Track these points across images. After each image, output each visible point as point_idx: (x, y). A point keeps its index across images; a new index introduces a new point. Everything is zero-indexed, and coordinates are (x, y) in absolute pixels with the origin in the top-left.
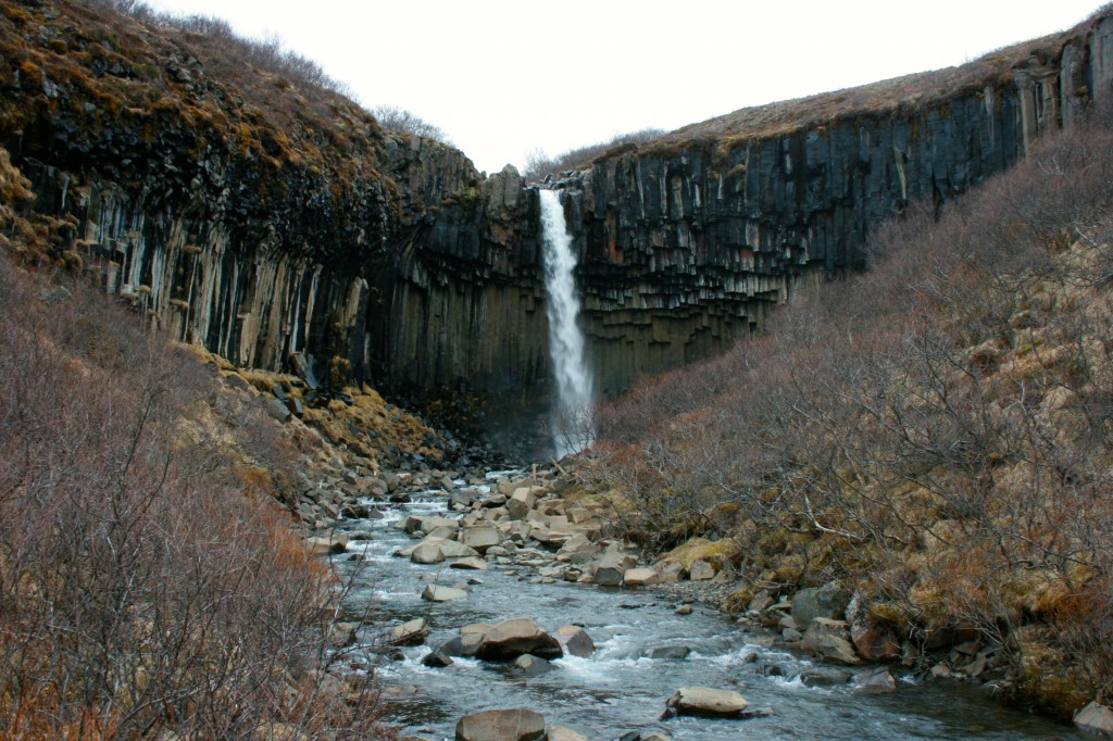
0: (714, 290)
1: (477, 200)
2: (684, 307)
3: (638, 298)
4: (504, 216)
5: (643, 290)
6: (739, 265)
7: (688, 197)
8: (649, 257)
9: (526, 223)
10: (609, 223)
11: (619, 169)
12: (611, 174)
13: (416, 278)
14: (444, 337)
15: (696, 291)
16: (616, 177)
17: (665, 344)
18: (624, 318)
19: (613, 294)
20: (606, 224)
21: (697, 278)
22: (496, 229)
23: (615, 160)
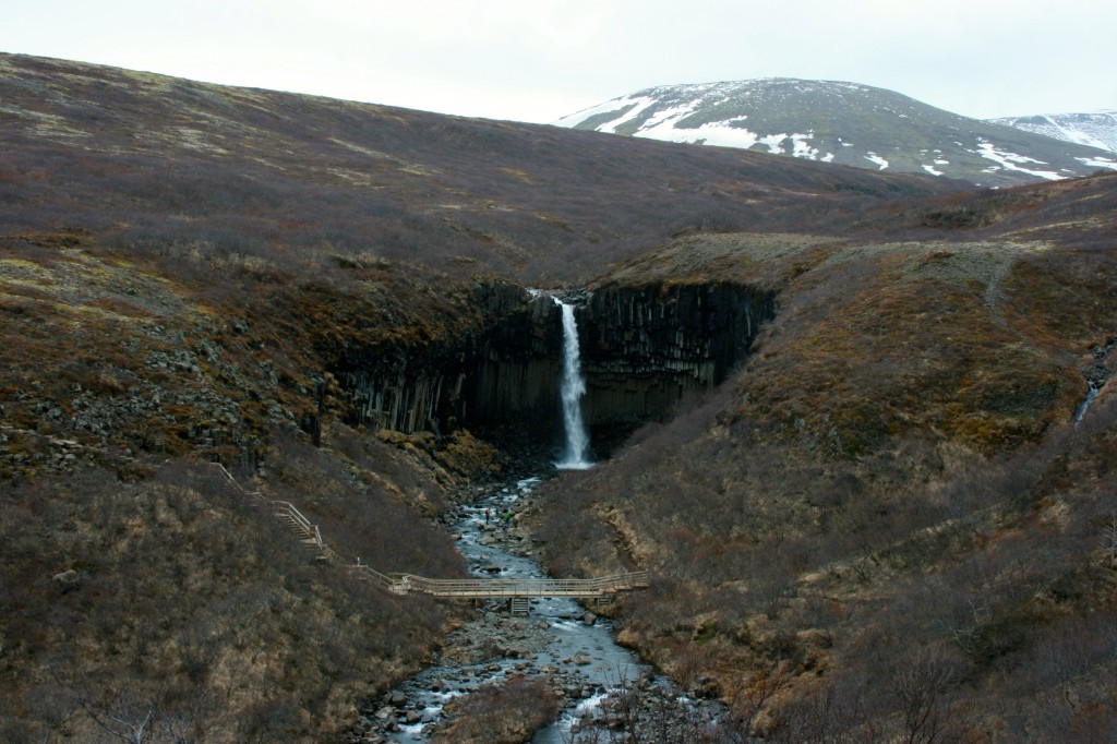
0: (660, 365)
1: (526, 313)
2: (644, 373)
3: (619, 366)
4: (541, 321)
5: (621, 362)
6: (673, 354)
7: (645, 315)
8: (623, 346)
9: (554, 325)
10: (601, 326)
11: (608, 296)
12: (602, 299)
13: (492, 357)
14: (507, 388)
15: (650, 365)
16: (606, 301)
17: (634, 392)
18: (610, 377)
19: (604, 364)
20: (600, 326)
21: (650, 358)
22: (537, 329)
23: (605, 290)
